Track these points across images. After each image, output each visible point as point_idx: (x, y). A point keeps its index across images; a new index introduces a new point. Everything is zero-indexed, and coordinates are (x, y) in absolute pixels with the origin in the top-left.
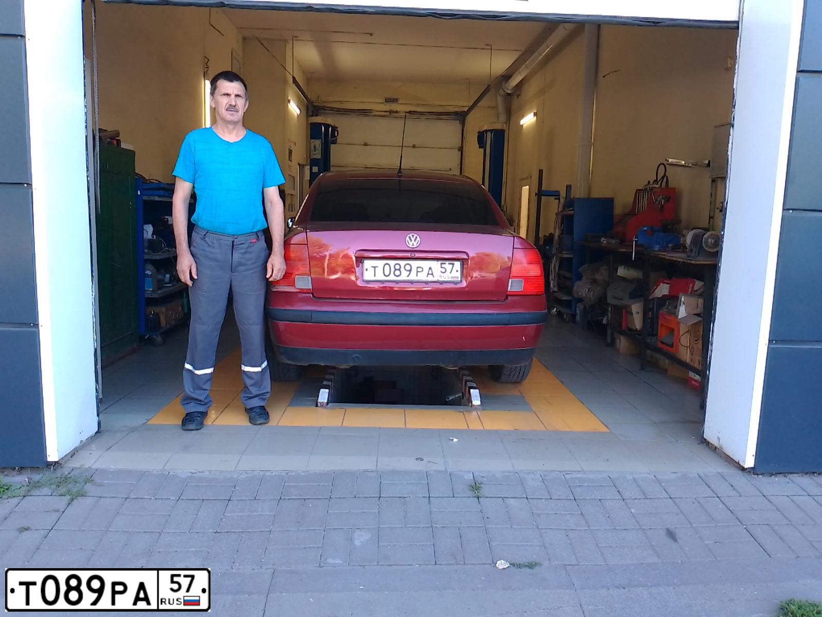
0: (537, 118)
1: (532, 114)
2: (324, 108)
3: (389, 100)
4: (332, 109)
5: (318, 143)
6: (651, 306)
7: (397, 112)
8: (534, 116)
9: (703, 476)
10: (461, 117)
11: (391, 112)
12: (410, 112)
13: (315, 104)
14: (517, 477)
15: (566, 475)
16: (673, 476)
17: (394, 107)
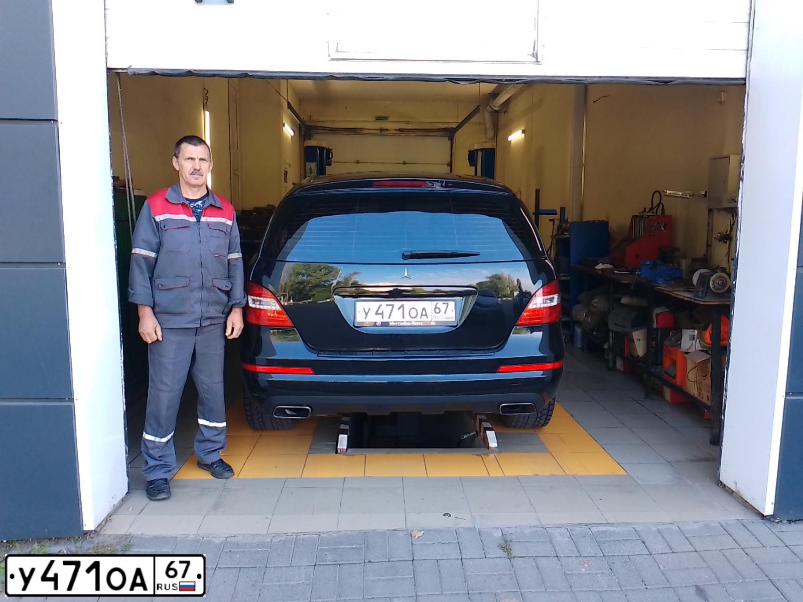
0: (525, 135)
1: (520, 131)
2: (316, 128)
3: (379, 119)
4: (324, 128)
5: (313, 165)
6: (654, 336)
7: (387, 130)
8: (523, 133)
9: (724, 524)
10: (450, 133)
11: (381, 130)
12: (400, 130)
13: (307, 124)
14: (544, 532)
15: (592, 529)
16: (696, 526)
17: (384, 125)
